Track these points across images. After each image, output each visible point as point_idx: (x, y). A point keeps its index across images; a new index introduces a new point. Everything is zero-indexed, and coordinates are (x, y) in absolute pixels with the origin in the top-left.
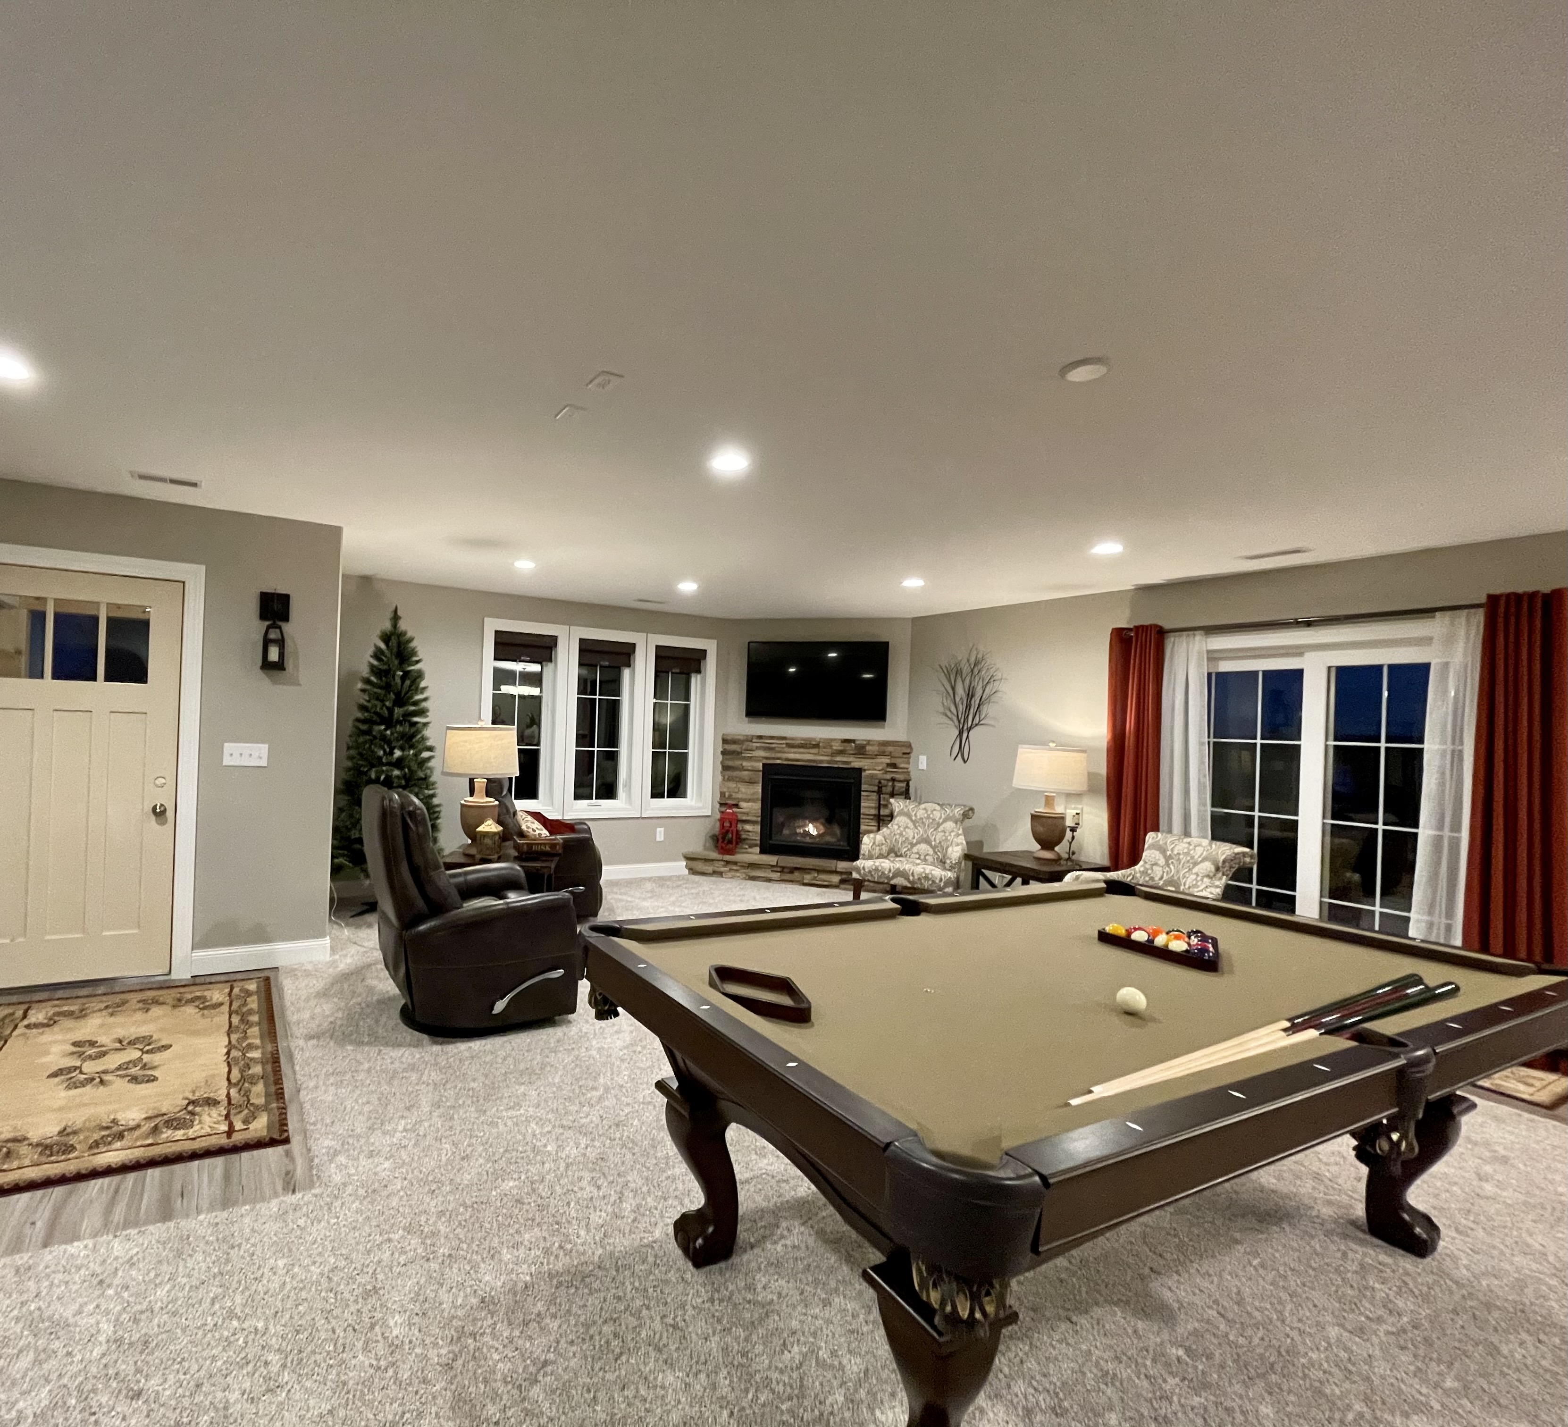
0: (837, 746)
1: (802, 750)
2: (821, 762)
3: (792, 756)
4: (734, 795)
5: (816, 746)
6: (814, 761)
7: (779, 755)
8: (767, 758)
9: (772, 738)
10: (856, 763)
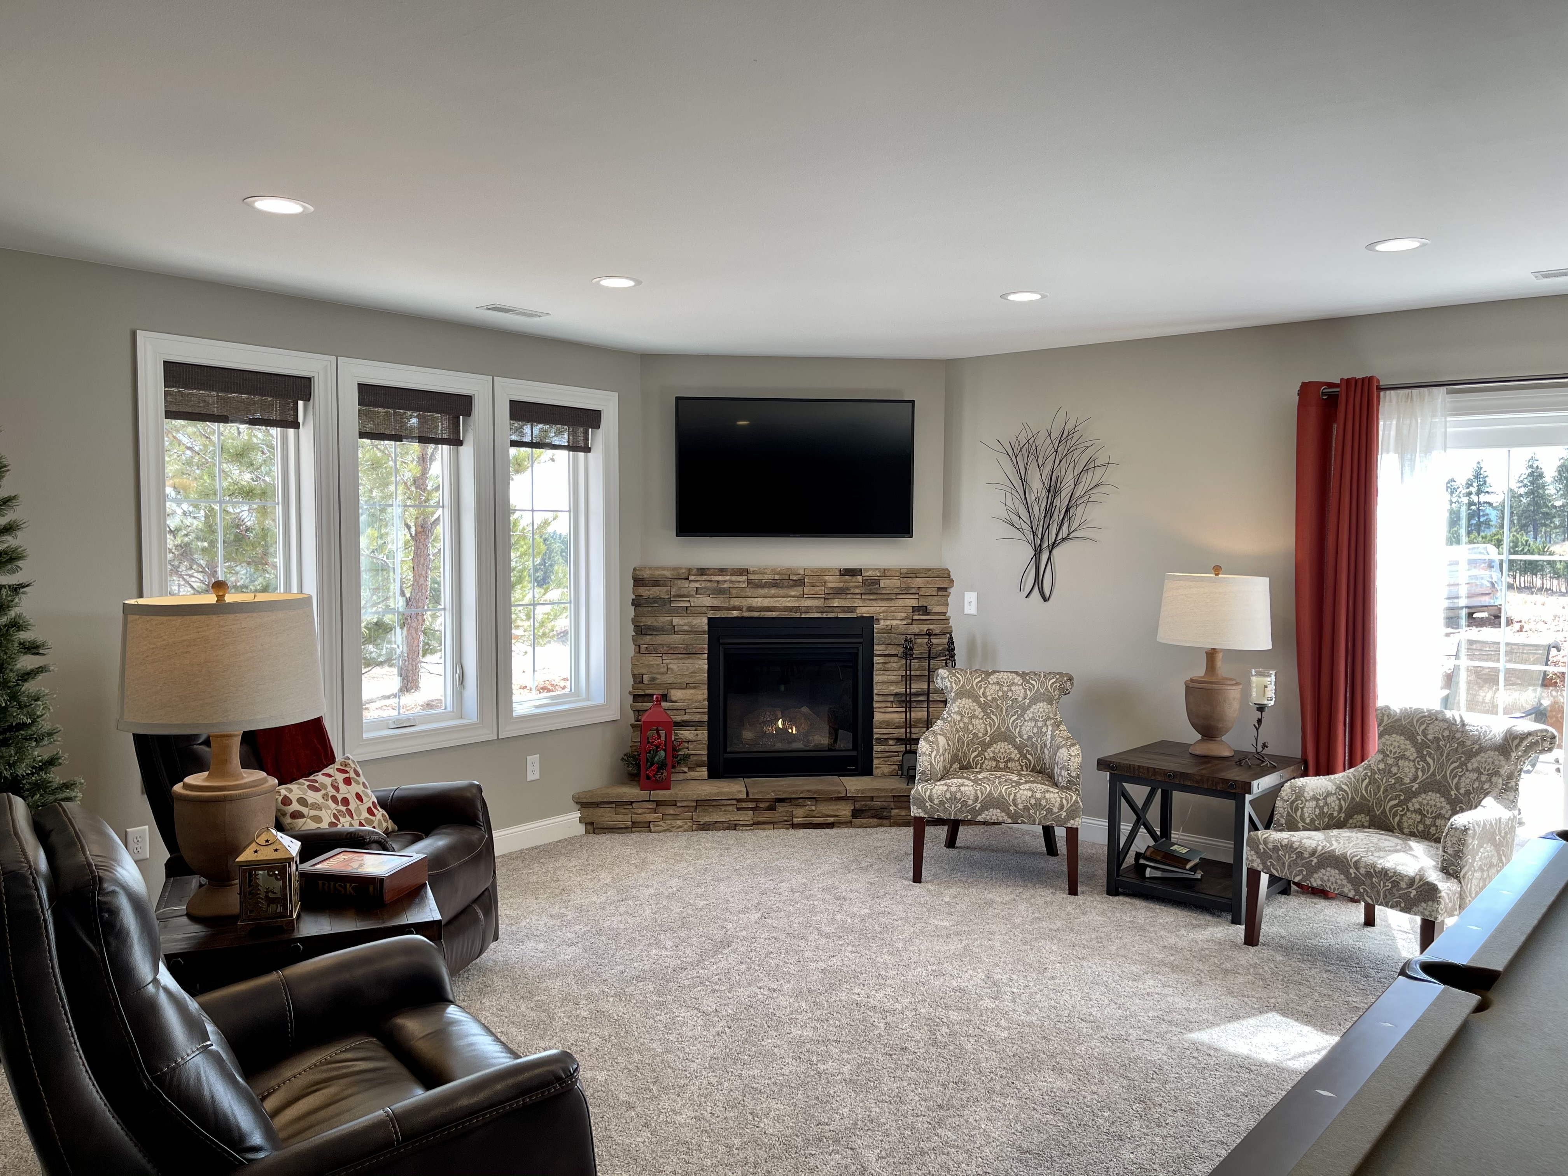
0: (833, 582)
1: (773, 591)
2: (808, 610)
3: (758, 602)
4: (661, 679)
5: (800, 582)
6: (797, 609)
7: (736, 602)
8: (713, 608)
9: (722, 571)
10: (864, 609)
